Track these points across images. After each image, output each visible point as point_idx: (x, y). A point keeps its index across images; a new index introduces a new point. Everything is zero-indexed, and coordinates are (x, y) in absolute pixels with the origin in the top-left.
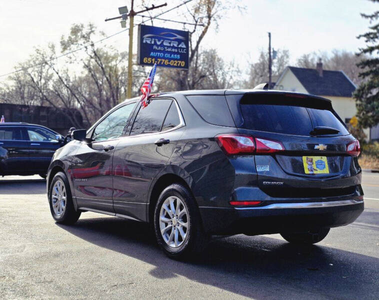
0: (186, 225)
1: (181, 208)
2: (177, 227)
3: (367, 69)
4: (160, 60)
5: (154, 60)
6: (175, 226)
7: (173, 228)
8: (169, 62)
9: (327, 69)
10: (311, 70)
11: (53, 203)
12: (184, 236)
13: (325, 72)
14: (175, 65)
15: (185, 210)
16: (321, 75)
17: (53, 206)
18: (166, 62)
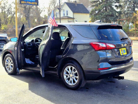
0: (77, 77)
1: (74, 70)
2: (72, 77)
3: (94, 4)
4: (27, 2)
5: (25, 2)
6: (71, 77)
7: (70, 78)
8: (31, 3)
9: (78, 3)
10: (73, 4)
11: (6, 66)
12: (76, 81)
13: (77, 4)
14: (33, 4)
15: (76, 71)
16: (76, 5)
17: (6, 67)
18: (30, 3)
